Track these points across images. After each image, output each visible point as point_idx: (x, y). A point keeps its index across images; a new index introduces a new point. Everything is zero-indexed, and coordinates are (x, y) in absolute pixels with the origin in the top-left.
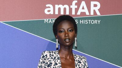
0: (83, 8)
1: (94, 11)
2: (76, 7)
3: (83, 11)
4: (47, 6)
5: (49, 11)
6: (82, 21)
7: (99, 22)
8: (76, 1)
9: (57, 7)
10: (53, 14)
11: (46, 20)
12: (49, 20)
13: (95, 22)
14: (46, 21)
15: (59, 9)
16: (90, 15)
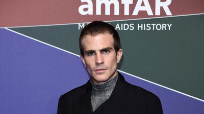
0: (143, 4)
1: (162, 8)
2: (131, 2)
3: (143, 9)
5: (86, 10)
6: (140, 25)
7: (169, 27)
10: (92, 13)
11: (81, 25)
13: (163, 27)
14: (81, 27)
15: (103, 6)
16: (154, 15)
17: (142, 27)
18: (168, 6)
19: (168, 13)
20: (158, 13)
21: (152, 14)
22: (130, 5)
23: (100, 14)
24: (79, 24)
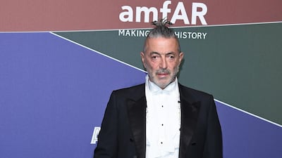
0: (180, 13)
2: (169, 11)
3: (180, 17)
4: (124, 8)
5: (126, 17)
7: (204, 36)
8: (170, 2)
9: (139, 10)
10: (132, 21)
11: (121, 32)
12: (126, 31)
13: (199, 35)
15: (143, 13)
16: (190, 25)
17: (178, 35)
18: (204, 16)
19: (204, 22)
20: (194, 22)
21: (188, 23)
22: (168, 13)
23: (139, 21)
24: (120, 30)
